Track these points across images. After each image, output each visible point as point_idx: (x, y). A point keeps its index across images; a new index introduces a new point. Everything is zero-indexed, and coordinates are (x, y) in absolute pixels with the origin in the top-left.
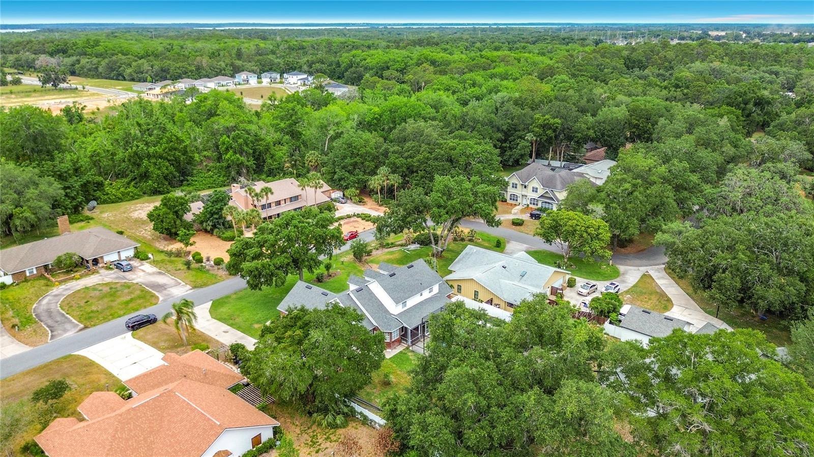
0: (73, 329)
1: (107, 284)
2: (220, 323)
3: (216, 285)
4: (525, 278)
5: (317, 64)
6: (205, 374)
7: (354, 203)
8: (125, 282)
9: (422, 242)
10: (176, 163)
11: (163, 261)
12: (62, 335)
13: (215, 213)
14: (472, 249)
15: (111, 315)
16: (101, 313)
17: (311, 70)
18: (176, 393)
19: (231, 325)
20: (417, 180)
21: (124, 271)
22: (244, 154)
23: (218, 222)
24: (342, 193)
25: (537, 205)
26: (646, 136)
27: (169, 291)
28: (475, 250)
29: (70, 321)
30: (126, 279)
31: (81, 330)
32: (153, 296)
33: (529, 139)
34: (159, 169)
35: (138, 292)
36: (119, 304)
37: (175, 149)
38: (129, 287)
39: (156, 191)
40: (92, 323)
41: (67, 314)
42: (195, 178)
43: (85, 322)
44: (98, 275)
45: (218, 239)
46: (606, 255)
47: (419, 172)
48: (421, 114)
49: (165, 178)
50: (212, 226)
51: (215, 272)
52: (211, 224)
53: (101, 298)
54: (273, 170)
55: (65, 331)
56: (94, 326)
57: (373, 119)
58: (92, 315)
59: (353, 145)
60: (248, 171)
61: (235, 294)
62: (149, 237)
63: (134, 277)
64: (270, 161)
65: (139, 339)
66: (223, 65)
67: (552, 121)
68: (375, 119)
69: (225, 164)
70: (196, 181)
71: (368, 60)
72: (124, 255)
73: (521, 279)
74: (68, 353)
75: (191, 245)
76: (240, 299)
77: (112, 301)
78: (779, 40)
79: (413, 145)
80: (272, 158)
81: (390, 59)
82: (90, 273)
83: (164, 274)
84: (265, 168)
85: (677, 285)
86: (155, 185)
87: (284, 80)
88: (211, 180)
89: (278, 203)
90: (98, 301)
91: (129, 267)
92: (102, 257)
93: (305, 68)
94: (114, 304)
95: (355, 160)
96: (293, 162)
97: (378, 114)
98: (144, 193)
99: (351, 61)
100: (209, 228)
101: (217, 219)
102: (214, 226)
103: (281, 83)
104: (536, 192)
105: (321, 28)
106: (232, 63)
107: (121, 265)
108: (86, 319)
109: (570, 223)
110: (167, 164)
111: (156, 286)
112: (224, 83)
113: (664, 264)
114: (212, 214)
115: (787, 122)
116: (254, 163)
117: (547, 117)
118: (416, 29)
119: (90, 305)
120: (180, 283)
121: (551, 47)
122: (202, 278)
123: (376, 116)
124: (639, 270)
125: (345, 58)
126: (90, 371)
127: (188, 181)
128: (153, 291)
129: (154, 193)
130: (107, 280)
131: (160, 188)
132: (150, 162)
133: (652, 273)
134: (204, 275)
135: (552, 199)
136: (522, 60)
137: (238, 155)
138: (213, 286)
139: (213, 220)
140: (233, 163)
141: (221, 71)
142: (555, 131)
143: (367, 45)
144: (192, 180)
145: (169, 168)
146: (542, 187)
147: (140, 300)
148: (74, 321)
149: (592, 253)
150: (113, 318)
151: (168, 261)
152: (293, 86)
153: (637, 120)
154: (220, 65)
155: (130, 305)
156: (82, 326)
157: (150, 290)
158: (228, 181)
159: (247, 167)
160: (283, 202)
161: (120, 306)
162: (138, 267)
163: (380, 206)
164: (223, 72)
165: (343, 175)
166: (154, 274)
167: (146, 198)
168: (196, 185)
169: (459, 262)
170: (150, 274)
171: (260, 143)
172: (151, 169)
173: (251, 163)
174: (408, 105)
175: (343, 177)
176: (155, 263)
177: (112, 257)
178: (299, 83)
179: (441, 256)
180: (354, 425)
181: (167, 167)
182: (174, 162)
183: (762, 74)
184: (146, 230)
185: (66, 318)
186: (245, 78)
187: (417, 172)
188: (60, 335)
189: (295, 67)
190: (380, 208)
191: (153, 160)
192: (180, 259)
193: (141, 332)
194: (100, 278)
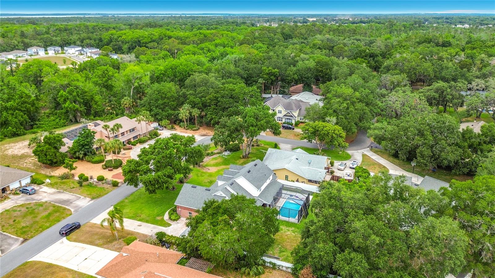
0: (16, 243)
1: (22, 206)
2: (131, 220)
3: (108, 195)
4: (311, 164)
5: (87, 40)
6: (159, 257)
7: (168, 129)
8: (36, 202)
9: (231, 149)
10: (28, 112)
11: (56, 183)
12: (10, 248)
13: (86, 145)
14: (271, 150)
15: (40, 227)
16: (31, 227)
17: (82, 44)
18: (156, 273)
19: (140, 220)
20: (211, 111)
21: (30, 195)
22: (77, 103)
23: (88, 151)
24: (158, 124)
25: (282, 121)
26: (327, 76)
27: (74, 204)
28: (274, 151)
29: (10, 237)
30: (34, 200)
31: (23, 242)
32: (65, 209)
33: (261, 82)
34: (16, 118)
35: (51, 208)
36: (41, 218)
37: (25, 102)
38: (42, 206)
39: (15, 133)
40: (29, 236)
41: (4, 232)
42: (42, 123)
43: (22, 236)
44: (9, 200)
45: (89, 163)
46: (346, 145)
47: (211, 106)
48: (192, 70)
49: (21, 124)
50: (83, 154)
51: (102, 186)
52: (82, 153)
53: (24, 216)
54: (98, 112)
55: (10, 245)
56: (32, 237)
57: (160, 74)
58: (24, 230)
59: (162, 91)
60: (81, 114)
61: (126, 199)
62: (33, 168)
63: (40, 197)
64: (95, 106)
65: (75, 241)
66: (16, 42)
67: (273, 71)
68: (161, 74)
69: (64, 111)
70: (43, 124)
71: (124, 37)
72: (24, 183)
73: (309, 165)
74: (24, 261)
75: (74, 169)
76: (132, 201)
77: (35, 217)
78: (344, 22)
79: (203, 89)
80: (96, 104)
81: (140, 36)
82: (3, 199)
83: (63, 192)
84: (92, 111)
85: (382, 158)
86: (14, 130)
87: (64, 52)
88: (54, 123)
89: (123, 134)
90: (23, 218)
91: (33, 191)
92: (8, 186)
93: (78, 43)
94: (37, 219)
95: (164, 101)
96: (113, 106)
97: (163, 71)
98: (6, 136)
99: (111, 38)
100: (81, 156)
101: (87, 149)
102: (85, 155)
103: (63, 53)
104: (281, 113)
105: (68, 16)
106: (22, 41)
107: (26, 190)
108: (22, 234)
109: (325, 129)
110: (22, 113)
111: (62, 201)
112: (21, 55)
113: (368, 147)
114: (83, 146)
115: (391, 65)
116: (85, 109)
117: (270, 68)
118: (134, 17)
119: (19, 222)
120: (80, 197)
121: (232, 27)
122: (94, 192)
123: (162, 72)
124: (358, 152)
125: (106, 36)
126: (54, 271)
127: (36, 124)
128: (63, 206)
129: (13, 136)
130: (20, 202)
131: (18, 131)
132: (8, 114)
133: (366, 153)
134: (95, 189)
135: (291, 116)
136: (224, 35)
137: (73, 104)
138: (106, 196)
139: (84, 150)
140: (71, 109)
141: (15, 47)
142: (275, 76)
143: (112, 27)
144: (40, 124)
145: (24, 116)
146: (284, 110)
147: (56, 213)
148: (12, 236)
149: (339, 145)
150: (43, 230)
151: (61, 183)
152: (73, 55)
153: (321, 68)
154: (14, 43)
155: (51, 218)
156: (21, 239)
157: (60, 205)
158: (67, 122)
159: (81, 112)
160: (125, 133)
161: (43, 220)
162: (38, 190)
163: (186, 130)
164: (17, 47)
165: (158, 111)
166: (54, 193)
167: (8, 140)
168: (44, 127)
169: (266, 159)
170: (52, 194)
171: (86, 94)
172: (10, 118)
173: (83, 108)
174: (183, 64)
175: (158, 113)
176: (51, 185)
177: (15, 186)
178: (77, 53)
179: (248, 157)
180: (268, 270)
181: (21, 116)
182: (26, 112)
183: (353, 41)
184: (26, 163)
185: (5, 235)
186: (36, 51)
187: (210, 106)
188: (8, 249)
189: (70, 42)
190: (187, 131)
191: (11, 112)
192: (68, 180)
193: (73, 235)
194: (13, 201)
